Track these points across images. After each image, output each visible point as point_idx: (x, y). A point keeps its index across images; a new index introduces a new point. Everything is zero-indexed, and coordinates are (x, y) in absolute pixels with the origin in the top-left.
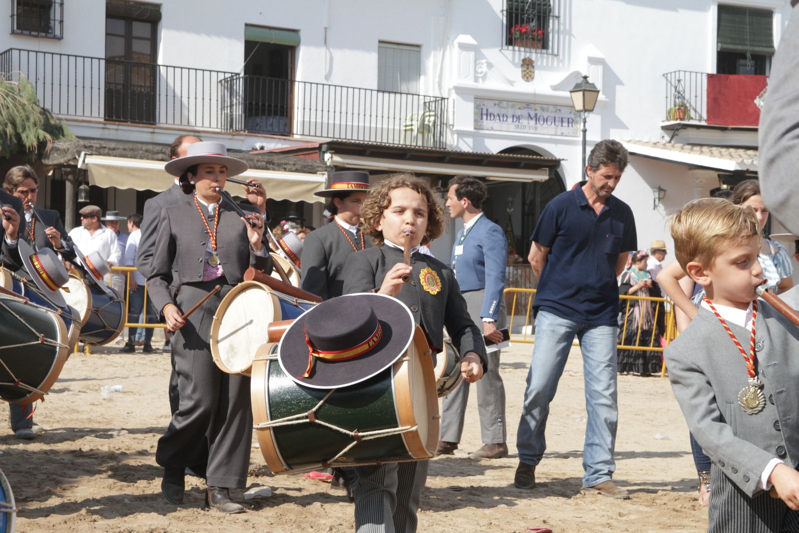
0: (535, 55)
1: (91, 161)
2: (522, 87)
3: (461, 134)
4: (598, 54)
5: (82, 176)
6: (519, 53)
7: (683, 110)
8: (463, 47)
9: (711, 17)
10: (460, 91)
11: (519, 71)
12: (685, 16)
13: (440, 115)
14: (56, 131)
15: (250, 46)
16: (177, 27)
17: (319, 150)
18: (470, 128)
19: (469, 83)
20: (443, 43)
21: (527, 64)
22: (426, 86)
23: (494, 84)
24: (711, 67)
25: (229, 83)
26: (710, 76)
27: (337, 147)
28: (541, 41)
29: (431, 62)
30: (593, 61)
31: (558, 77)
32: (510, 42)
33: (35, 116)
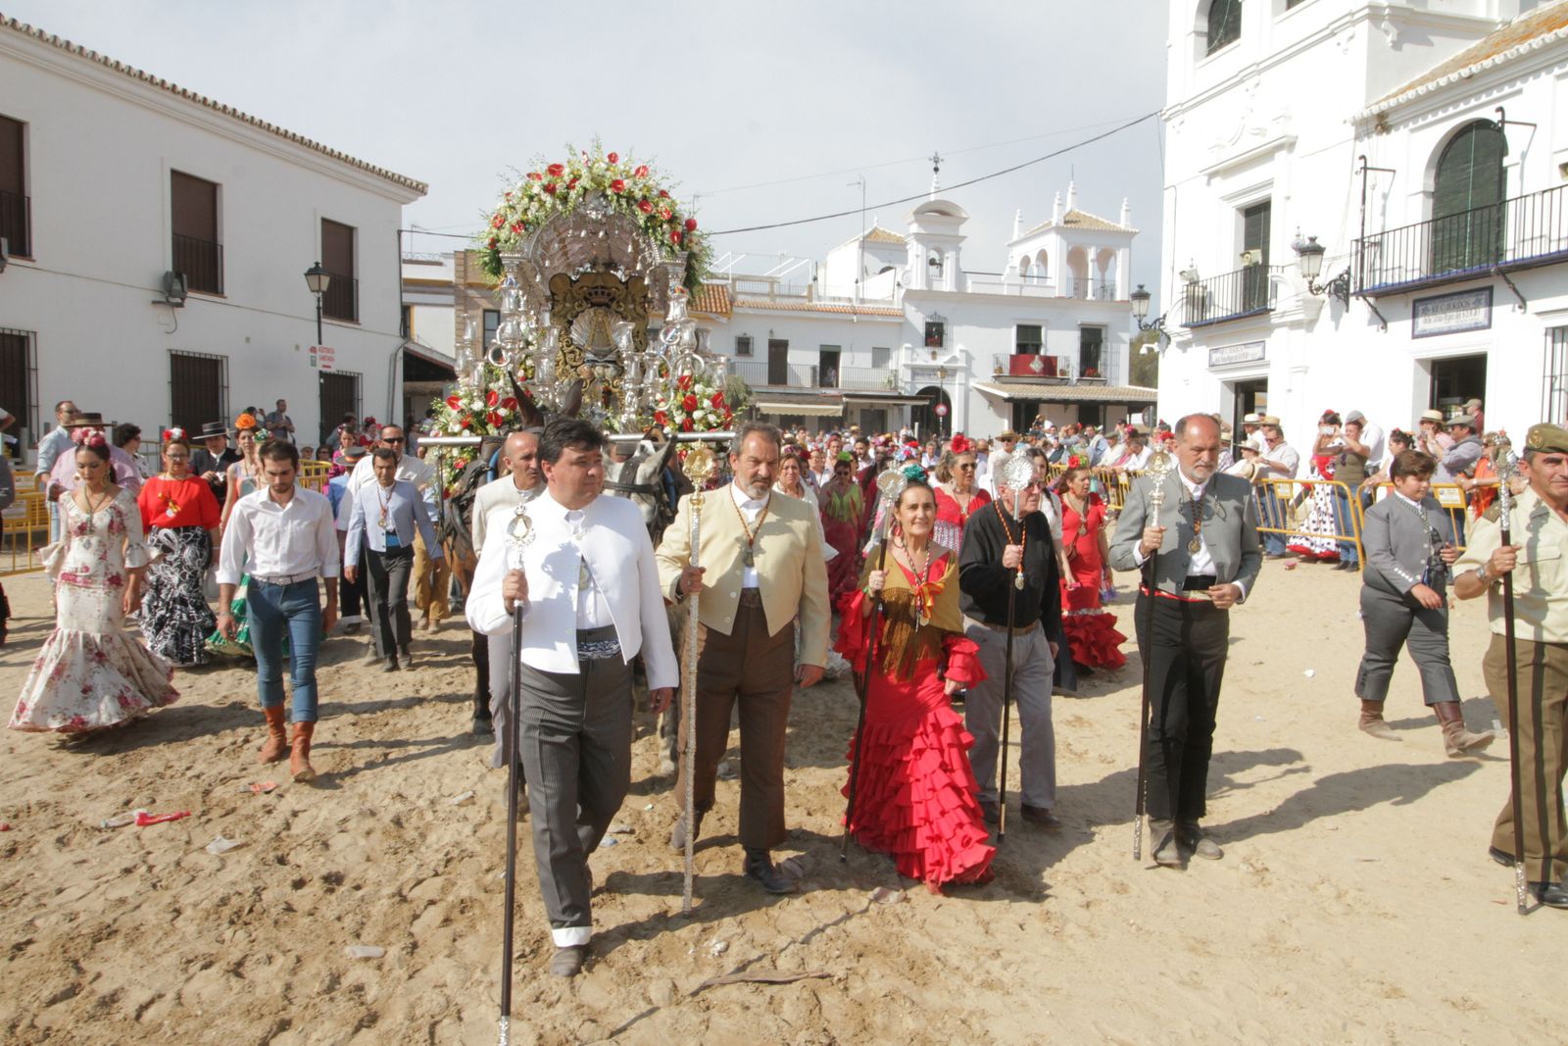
0: (937, 350)
1: (759, 405)
2: (932, 363)
3: (906, 383)
4: (964, 348)
5: (758, 409)
6: (930, 349)
7: (1000, 370)
8: (907, 348)
9: (1014, 331)
10: (905, 365)
11: (930, 357)
12: (1003, 331)
13: (896, 376)
14: (750, 393)
15: (822, 353)
16: (795, 348)
17: (841, 396)
18: (909, 380)
19: (910, 362)
20: (898, 348)
21: (934, 355)
22: (892, 365)
23: (919, 362)
24: (1013, 351)
25: (814, 368)
26: (1012, 356)
27: (847, 396)
28: (940, 343)
29: (894, 355)
30: (961, 351)
31: (947, 358)
32: (927, 345)
33: (743, 388)
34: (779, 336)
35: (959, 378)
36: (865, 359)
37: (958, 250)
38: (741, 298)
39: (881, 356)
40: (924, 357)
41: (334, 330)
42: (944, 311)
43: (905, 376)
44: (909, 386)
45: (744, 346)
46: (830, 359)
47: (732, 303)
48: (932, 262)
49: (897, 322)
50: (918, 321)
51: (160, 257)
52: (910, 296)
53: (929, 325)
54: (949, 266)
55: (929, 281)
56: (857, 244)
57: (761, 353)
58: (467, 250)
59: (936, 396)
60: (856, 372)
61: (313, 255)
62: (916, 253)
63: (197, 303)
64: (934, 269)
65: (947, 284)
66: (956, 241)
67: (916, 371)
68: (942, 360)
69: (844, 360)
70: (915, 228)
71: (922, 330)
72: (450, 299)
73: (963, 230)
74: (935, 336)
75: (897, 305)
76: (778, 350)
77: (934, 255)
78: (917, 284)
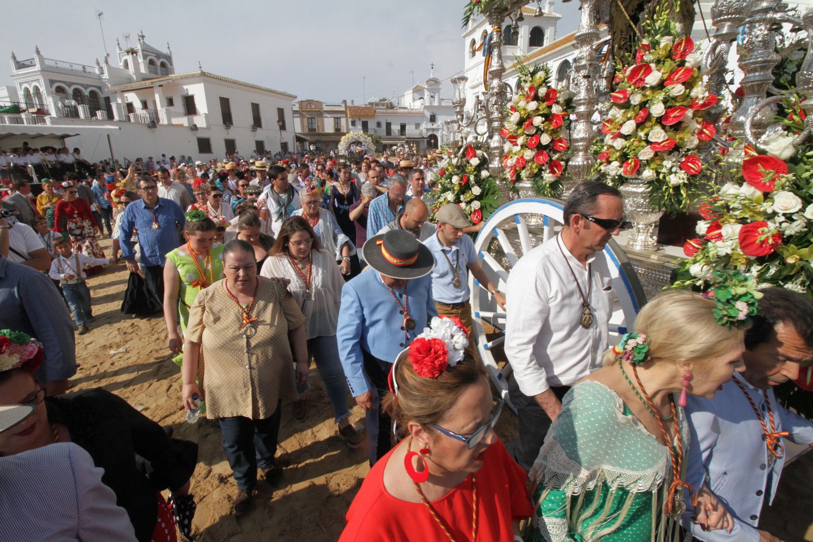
34: (389, 121)
35: (440, 131)
36: (413, 127)
37: (439, 93)
38: (377, 110)
39: (418, 126)
40: (430, 126)
41: (283, 132)
42: (435, 111)
43: (424, 131)
44: (426, 134)
45: (379, 125)
46: (403, 127)
47: (375, 112)
48: (432, 97)
49: (421, 115)
50: (428, 114)
51: (251, 121)
52: (426, 107)
53: (431, 116)
54: (436, 97)
55: (431, 103)
56: (411, 91)
57: (384, 126)
58: (302, 101)
59: (434, 137)
60: (411, 130)
61: (276, 117)
62: (427, 95)
63: (259, 130)
64: (432, 99)
65: (436, 104)
66: (438, 90)
67: (428, 130)
68: (435, 126)
69: (407, 127)
70: (426, 86)
71: (429, 117)
72: (298, 115)
73: (440, 87)
74: (433, 119)
75: (422, 110)
76: (389, 125)
77: (432, 94)
78: (427, 104)
